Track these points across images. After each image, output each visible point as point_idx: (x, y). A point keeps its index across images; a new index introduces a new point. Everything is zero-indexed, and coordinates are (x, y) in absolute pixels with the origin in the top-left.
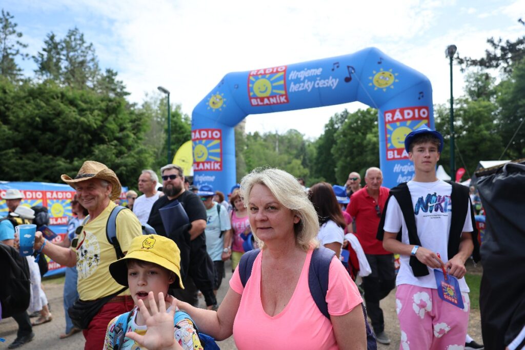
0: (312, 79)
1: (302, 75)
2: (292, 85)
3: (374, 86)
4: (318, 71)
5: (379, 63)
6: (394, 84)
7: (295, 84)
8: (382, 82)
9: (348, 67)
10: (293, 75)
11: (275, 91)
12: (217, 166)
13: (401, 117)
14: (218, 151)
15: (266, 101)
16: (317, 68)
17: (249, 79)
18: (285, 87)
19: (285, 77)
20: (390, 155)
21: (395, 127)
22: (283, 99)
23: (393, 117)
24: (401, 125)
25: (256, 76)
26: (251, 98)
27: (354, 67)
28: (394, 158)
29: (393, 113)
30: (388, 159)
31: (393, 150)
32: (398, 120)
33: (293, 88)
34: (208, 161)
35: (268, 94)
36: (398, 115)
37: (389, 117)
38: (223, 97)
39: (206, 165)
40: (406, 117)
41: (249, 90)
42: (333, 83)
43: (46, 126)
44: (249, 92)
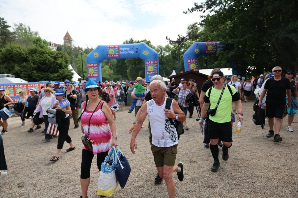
0: (127, 51)
1: (124, 49)
2: (121, 52)
3: (143, 54)
4: (128, 49)
5: (145, 48)
6: (148, 54)
7: (122, 52)
8: (146, 53)
9: (137, 48)
10: (121, 49)
11: (115, 53)
13: (150, 63)
14: (97, 70)
15: (113, 56)
16: (128, 47)
17: (107, 49)
18: (119, 52)
19: (118, 49)
20: (148, 73)
21: (149, 66)
22: (118, 56)
23: (148, 63)
24: (150, 65)
25: (109, 48)
26: (108, 55)
27: (138, 48)
28: (148, 74)
29: (148, 62)
31: (148, 72)
32: (149, 64)
33: (121, 53)
34: (94, 74)
35: (113, 54)
36: (149, 63)
37: (147, 63)
38: (99, 54)
39: (93, 75)
41: (107, 52)
42: (132, 52)
43: (44, 63)
44: (107, 53)
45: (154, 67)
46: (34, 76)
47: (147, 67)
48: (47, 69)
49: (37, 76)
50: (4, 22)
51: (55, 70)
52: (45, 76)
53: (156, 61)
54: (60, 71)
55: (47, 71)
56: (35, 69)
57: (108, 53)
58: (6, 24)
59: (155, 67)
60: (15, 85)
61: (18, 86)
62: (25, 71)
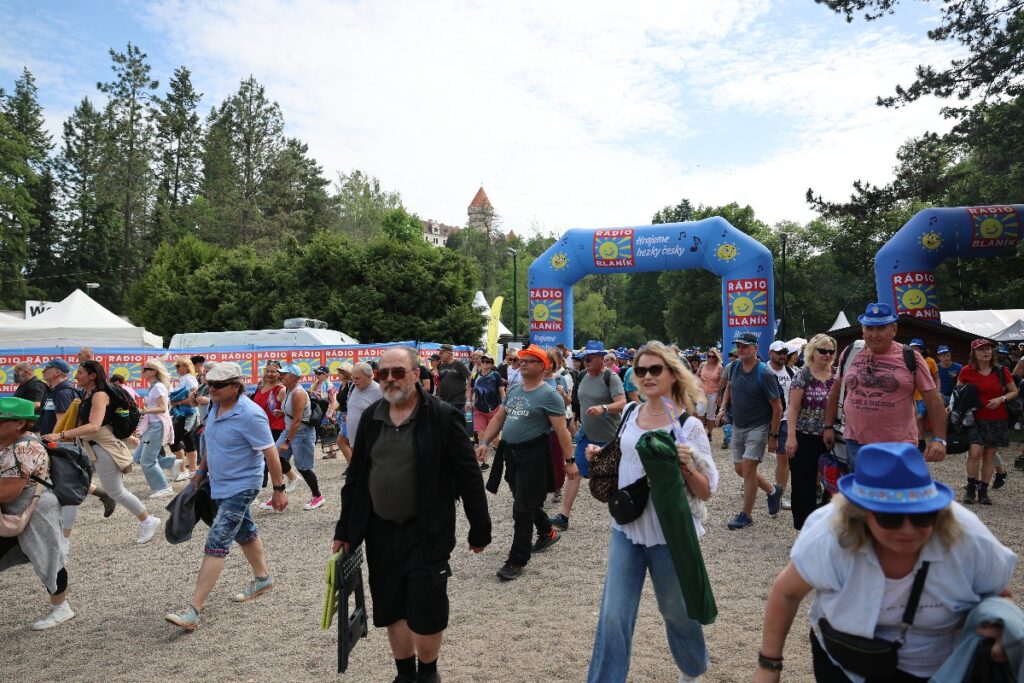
0: (659, 246)
1: (650, 241)
2: (639, 251)
3: (717, 257)
4: (666, 240)
5: (724, 236)
6: (736, 257)
7: (642, 250)
8: (726, 254)
9: (695, 238)
10: (640, 241)
11: (621, 255)
12: (558, 326)
13: (741, 288)
14: (560, 310)
15: (612, 263)
16: (665, 236)
17: (594, 241)
18: (632, 251)
19: (632, 242)
20: (732, 321)
22: (629, 263)
23: (734, 287)
24: (741, 295)
25: (602, 237)
26: (595, 260)
27: (700, 238)
28: (734, 325)
29: (735, 283)
30: (729, 325)
31: (735, 317)
32: (739, 290)
33: (640, 253)
34: (548, 322)
35: (614, 256)
36: (739, 286)
37: (731, 286)
38: (567, 257)
39: (547, 325)
40: (746, 287)
41: (595, 252)
42: (679, 251)
43: (406, 288)
44: (595, 254)
45: (754, 302)
46: (378, 326)
47: (728, 299)
48: (413, 306)
49: (385, 324)
50: (317, 171)
51: (434, 307)
52: (406, 327)
53: (765, 280)
54: (449, 313)
55: (413, 312)
56: (381, 305)
57: (597, 256)
58: (319, 176)
59: (760, 299)
60: (325, 351)
61: (334, 353)
62: (354, 310)
